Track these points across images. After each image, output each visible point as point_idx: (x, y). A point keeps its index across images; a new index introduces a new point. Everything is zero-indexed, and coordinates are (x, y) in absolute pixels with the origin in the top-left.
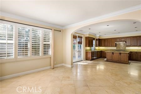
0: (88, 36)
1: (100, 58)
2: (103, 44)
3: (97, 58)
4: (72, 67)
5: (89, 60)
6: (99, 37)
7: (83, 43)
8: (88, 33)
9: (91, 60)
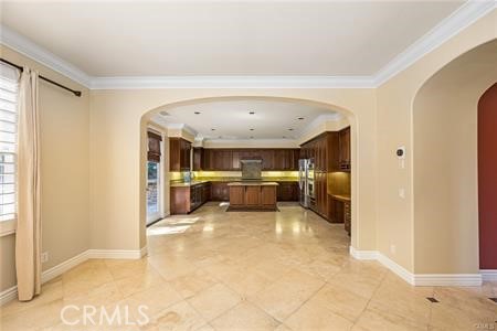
0: (180, 135)
1: (205, 202)
2: (211, 164)
3: (202, 205)
4: (144, 256)
5: (184, 214)
6: (203, 142)
7: (162, 158)
8: (181, 126)
9: (189, 213)
